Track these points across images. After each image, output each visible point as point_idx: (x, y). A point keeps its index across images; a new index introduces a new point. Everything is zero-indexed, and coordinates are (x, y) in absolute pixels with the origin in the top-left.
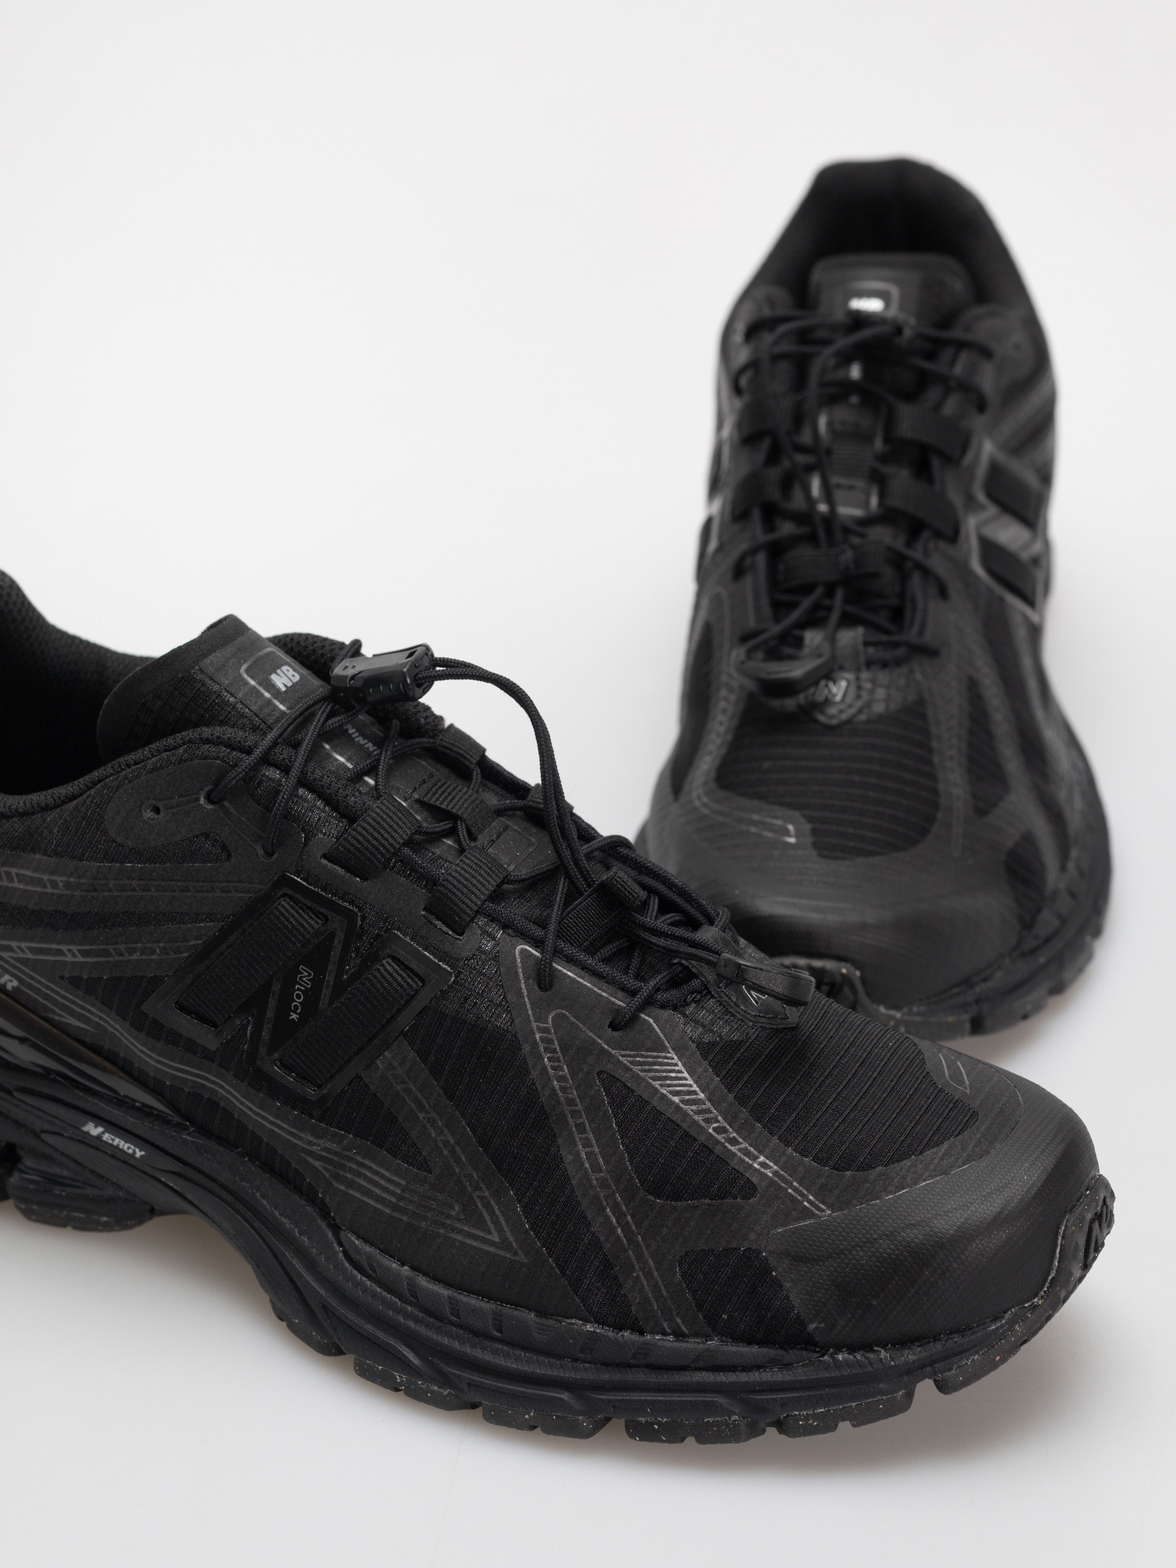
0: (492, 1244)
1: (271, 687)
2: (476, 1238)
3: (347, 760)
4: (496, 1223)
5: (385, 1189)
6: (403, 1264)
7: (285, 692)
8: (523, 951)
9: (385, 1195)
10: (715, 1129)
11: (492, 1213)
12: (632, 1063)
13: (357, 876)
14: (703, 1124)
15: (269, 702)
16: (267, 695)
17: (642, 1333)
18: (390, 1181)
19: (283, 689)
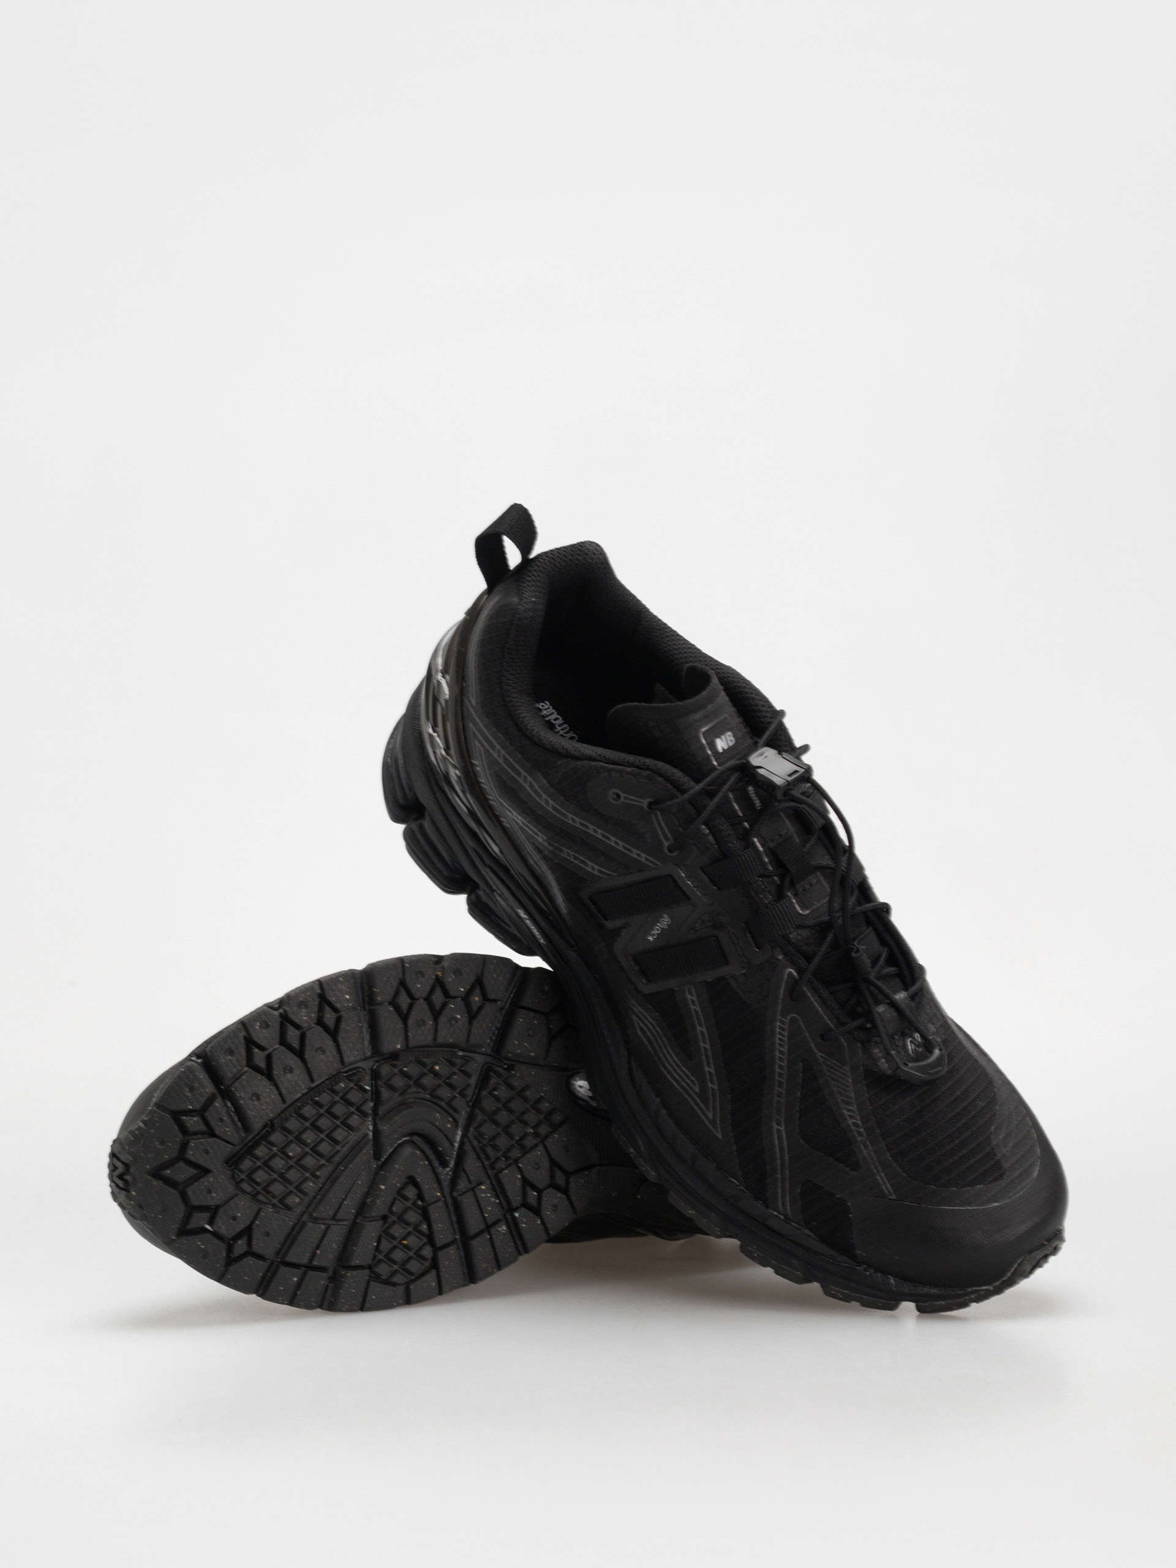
0: (707, 1118)
1: (713, 746)
2: (701, 1109)
3: (740, 809)
4: (714, 1107)
5: (670, 1065)
6: (657, 1096)
7: (722, 753)
8: (790, 973)
9: (669, 1067)
10: (853, 1123)
11: (714, 1101)
12: (824, 1062)
13: (715, 886)
14: (848, 1118)
15: (708, 757)
16: (709, 752)
17: (767, 1207)
18: (675, 1062)
19: (721, 750)
